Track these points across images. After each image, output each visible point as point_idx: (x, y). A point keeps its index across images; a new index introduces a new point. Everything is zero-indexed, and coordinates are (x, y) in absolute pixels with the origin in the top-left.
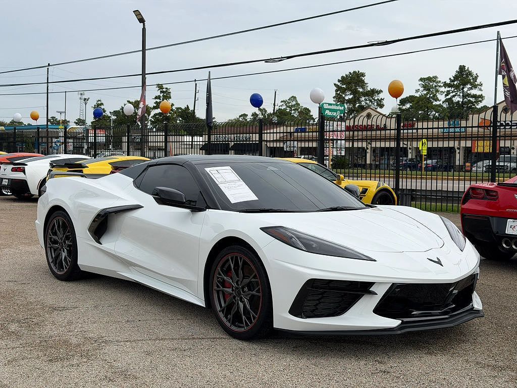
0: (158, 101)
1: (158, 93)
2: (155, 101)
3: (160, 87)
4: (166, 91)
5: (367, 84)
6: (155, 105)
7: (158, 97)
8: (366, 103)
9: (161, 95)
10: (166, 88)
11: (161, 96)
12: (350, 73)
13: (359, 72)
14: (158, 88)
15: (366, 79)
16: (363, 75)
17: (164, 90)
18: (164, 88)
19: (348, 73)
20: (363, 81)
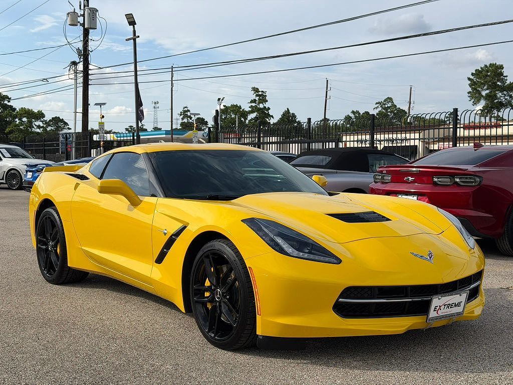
0: (254, 104)
1: (254, 97)
2: (250, 105)
3: (256, 90)
4: (262, 94)
5: (506, 76)
6: (250, 109)
7: (254, 101)
8: (506, 99)
9: (257, 98)
10: (262, 92)
11: (257, 100)
12: (486, 66)
13: (496, 64)
14: (253, 92)
15: (505, 72)
16: (501, 67)
17: (260, 93)
18: (259, 92)
19: (483, 66)
20: (502, 74)
